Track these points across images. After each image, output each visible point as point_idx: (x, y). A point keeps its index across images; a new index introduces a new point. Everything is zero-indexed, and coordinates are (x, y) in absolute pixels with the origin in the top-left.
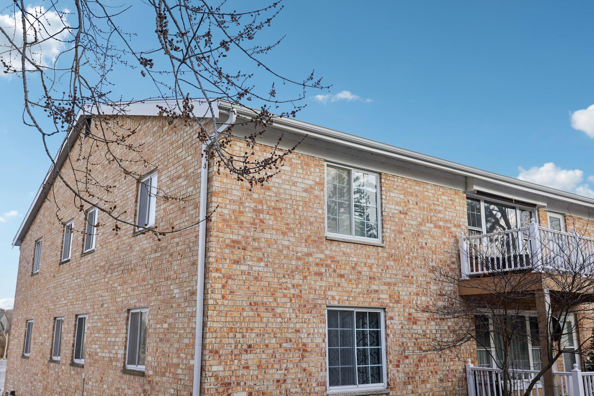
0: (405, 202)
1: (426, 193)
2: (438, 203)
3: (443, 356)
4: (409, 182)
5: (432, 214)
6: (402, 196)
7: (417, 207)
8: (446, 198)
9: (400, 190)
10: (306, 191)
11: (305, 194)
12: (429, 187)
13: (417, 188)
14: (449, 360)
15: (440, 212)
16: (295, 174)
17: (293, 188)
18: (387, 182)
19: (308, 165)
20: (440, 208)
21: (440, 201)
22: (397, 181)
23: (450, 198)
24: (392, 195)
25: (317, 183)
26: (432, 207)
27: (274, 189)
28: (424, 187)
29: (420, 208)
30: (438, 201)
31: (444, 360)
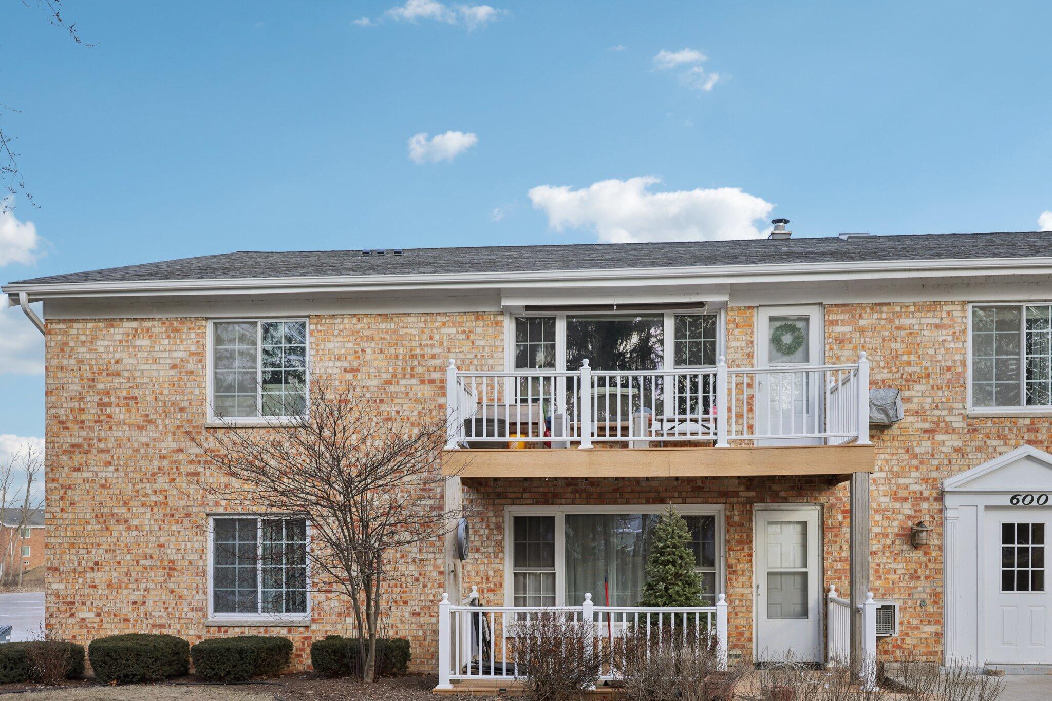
0: (356, 353)
1: (403, 332)
2: (430, 342)
3: (421, 579)
4: (365, 320)
5: (416, 363)
6: (350, 345)
7: (381, 357)
8: (452, 331)
9: (347, 336)
10: (174, 367)
11: (172, 372)
12: (411, 319)
13: (383, 326)
14: (436, 585)
15: (434, 356)
16: (157, 348)
17: (154, 367)
18: (320, 328)
19: (176, 330)
20: (436, 350)
21: (436, 337)
22: (342, 323)
23: (460, 330)
24: (330, 345)
25: (192, 354)
26: (418, 351)
27: (126, 374)
28: (401, 321)
29: (388, 357)
30: (431, 338)
31: (425, 586)
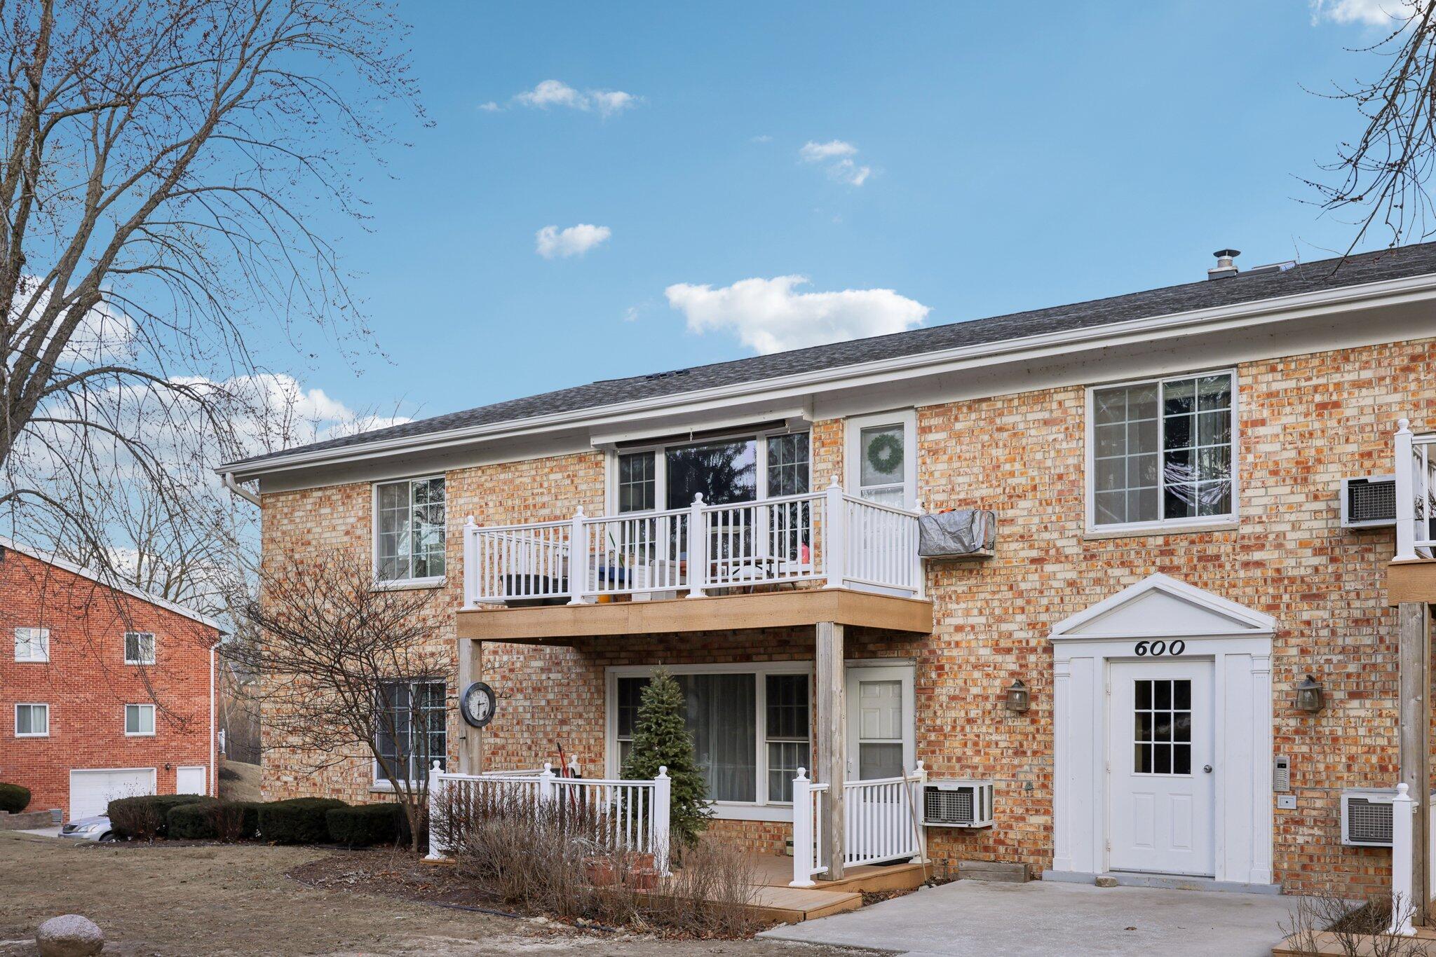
0: (481, 507)
1: (518, 481)
2: (541, 490)
3: (534, 748)
4: (489, 472)
5: (529, 513)
6: (476, 500)
7: (501, 509)
8: (559, 476)
9: (474, 490)
10: (347, 533)
11: (346, 539)
12: (525, 467)
13: (502, 476)
14: (546, 754)
15: (544, 506)
16: (335, 516)
17: (334, 534)
18: (453, 484)
19: (349, 497)
20: (545, 499)
21: (546, 485)
22: (470, 477)
23: (566, 474)
24: (461, 501)
25: (360, 519)
26: (530, 501)
27: (314, 543)
28: (517, 470)
29: (506, 510)
30: (541, 486)
31: (536, 755)
